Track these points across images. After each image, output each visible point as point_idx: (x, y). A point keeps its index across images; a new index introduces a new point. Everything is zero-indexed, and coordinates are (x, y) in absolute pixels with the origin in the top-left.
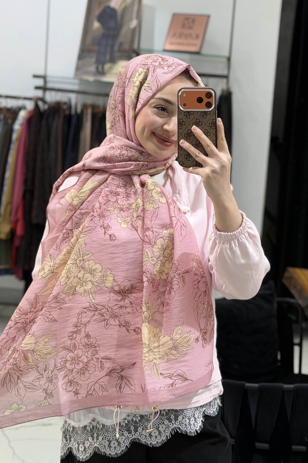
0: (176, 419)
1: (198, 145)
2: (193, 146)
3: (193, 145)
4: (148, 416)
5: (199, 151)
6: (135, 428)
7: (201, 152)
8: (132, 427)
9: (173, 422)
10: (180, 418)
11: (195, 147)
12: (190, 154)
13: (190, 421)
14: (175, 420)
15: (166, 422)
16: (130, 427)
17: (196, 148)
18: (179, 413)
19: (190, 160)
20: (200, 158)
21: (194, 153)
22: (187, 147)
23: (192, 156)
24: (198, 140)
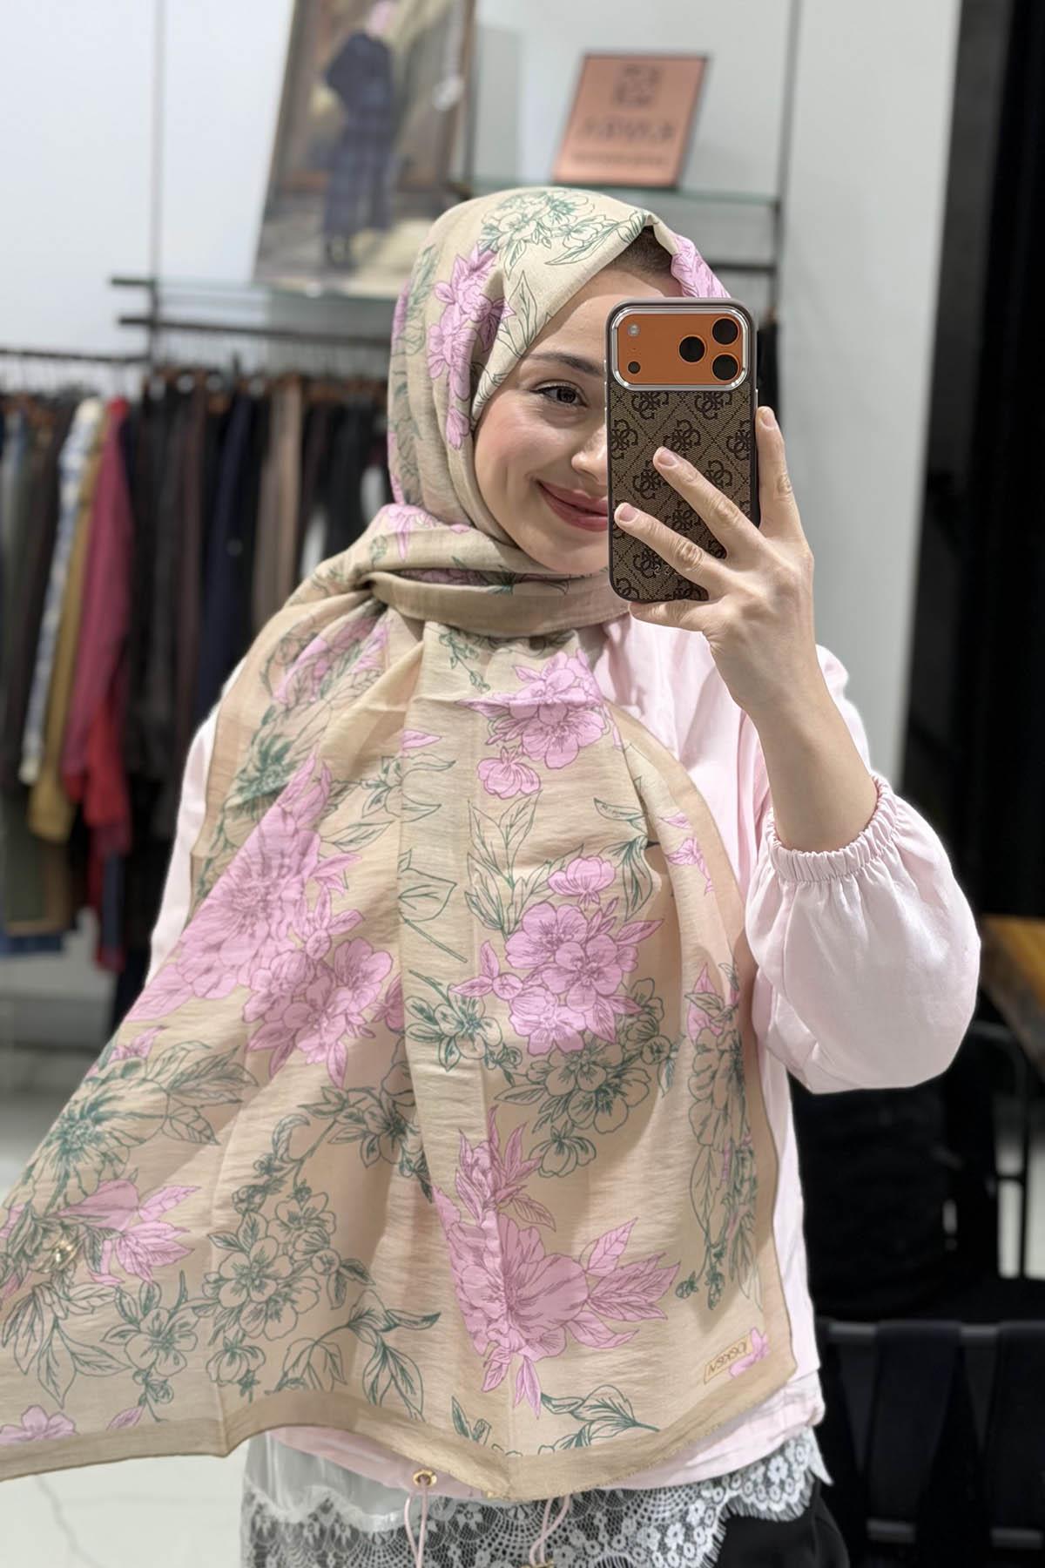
0: (614, 1526)
1: (685, 519)
2: (665, 523)
3: (667, 517)
4: (512, 1513)
5: (691, 539)
6: (463, 1552)
7: (696, 543)
8: (453, 1547)
9: (600, 1538)
10: (628, 1526)
11: (673, 528)
12: (654, 552)
13: (664, 1535)
14: (608, 1532)
15: (578, 1538)
16: (446, 1548)
17: (676, 531)
18: (624, 1508)
19: (654, 576)
20: (697, 565)
21: (670, 550)
22: (643, 529)
23: (662, 562)
24: (685, 502)
